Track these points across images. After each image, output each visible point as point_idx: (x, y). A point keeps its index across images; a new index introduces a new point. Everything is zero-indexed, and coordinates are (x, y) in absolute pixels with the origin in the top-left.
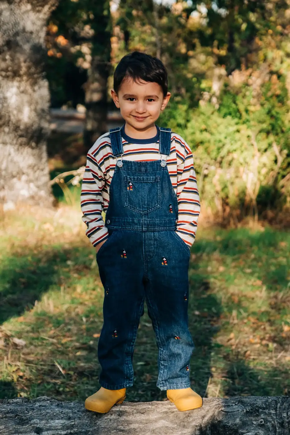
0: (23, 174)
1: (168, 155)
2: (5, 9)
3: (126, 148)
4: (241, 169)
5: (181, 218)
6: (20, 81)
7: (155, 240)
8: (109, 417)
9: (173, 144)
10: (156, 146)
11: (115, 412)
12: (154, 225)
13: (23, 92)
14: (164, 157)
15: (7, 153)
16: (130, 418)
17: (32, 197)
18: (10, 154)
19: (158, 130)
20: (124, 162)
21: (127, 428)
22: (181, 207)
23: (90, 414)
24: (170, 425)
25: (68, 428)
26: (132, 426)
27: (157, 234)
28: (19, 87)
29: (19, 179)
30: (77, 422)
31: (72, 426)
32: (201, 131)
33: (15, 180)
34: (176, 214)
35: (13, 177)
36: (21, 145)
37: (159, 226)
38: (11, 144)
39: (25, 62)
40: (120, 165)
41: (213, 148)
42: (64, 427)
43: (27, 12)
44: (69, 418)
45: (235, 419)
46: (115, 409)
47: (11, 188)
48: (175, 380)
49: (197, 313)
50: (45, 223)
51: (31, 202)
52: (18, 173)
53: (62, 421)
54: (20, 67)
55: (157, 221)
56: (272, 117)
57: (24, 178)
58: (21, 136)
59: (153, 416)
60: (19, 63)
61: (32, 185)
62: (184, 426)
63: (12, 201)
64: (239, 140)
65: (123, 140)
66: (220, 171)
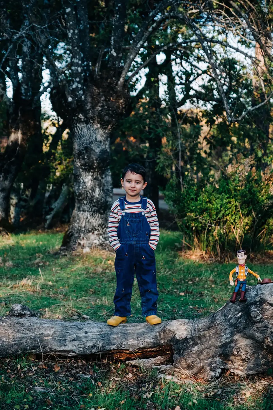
0: (96, 230)
1: (145, 209)
2: (84, 127)
3: (127, 206)
4: (232, 227)
5: (152, 238)
6: (93, 172)
7: (140, 248)
8: (119, 328)
9: (148, 205)
10: (140, 205)
11: (121, 326)
12: (139, 241)
13: (95, 179)
14: (144, 210)
15: (85, 217)
16: (128, 328)
17: (101, 245)
18: (87, 218)
19: (141, 198)
20: (125, 213)
21: (126, 332)
22: (152, 233)
23: (110, 327)
24: (146, 331)
25: (99, 332)
26: (129, 331)
27: (140, 245)
28: (92, 176)
29: (93, 233)
30: (104, 329)
31: (102, 331)
32: (206, 203)
33: (91, 234)
34: (150, 236)
35: (90, 232)
36: (94, 212)
37: (142, 241)
38: (88, 211)
39: (96, 160)
40: (124, 214)
41: (214, 213)
42: (98, 331)
43: (98, 129)
44: (101, 328)
45: (174, 327)
46: (121, 325)
47: (88, 239)
48: (150, 312)
49: (191, 307)
50: (109, 260)
51: (100, 248)
52: (92, 229)
53: (97, 329)
54: (93, 163)
55: (141, 239)
56: (251, 193)
57: (96, 232)
58: (94, 206)
59: (138, 328)
60: (93, 161)
61: (101, 237)
62: (152, 331)
63: (89, 247)
64: (230, 208)
65: (125, 202)
66: (218, 228)
